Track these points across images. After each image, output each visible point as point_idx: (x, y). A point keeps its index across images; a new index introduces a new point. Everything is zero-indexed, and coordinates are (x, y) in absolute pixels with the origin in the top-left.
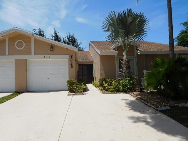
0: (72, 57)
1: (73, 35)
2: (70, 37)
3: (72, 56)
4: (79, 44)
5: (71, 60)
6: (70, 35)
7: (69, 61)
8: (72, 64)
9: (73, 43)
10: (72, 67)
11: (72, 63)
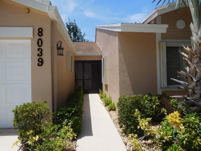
0: (42, 35)
1: (74, 22)
2: (70, 26)
3: (41, 32)
4: (82, 34)
5: (40, 43)
6: (70, 22)
7: (32, 45)
8: (41, 54)
9: (74, 33)
10: (41, 62)
11: (41, 52)
